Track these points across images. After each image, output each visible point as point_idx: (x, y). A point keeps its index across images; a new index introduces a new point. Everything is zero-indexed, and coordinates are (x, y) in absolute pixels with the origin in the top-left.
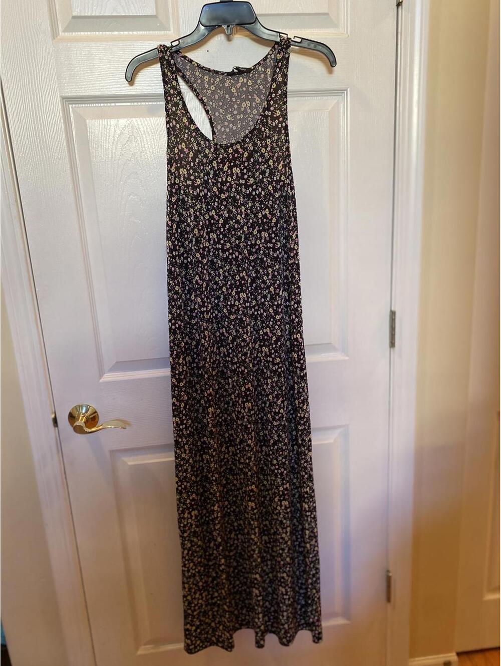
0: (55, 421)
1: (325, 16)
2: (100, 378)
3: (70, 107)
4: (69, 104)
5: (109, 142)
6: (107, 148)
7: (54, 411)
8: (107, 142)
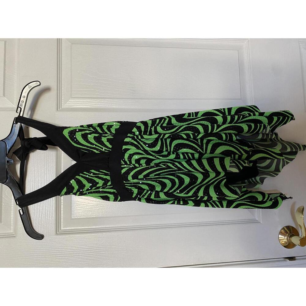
0: (292, 259)
1: (7, 44)
2: (260, 222)
3: (63, 229)
4: (61, 230)
5: (88, 203)
6: (92, 205)
7: (284, 259)
8: (88, 204)
